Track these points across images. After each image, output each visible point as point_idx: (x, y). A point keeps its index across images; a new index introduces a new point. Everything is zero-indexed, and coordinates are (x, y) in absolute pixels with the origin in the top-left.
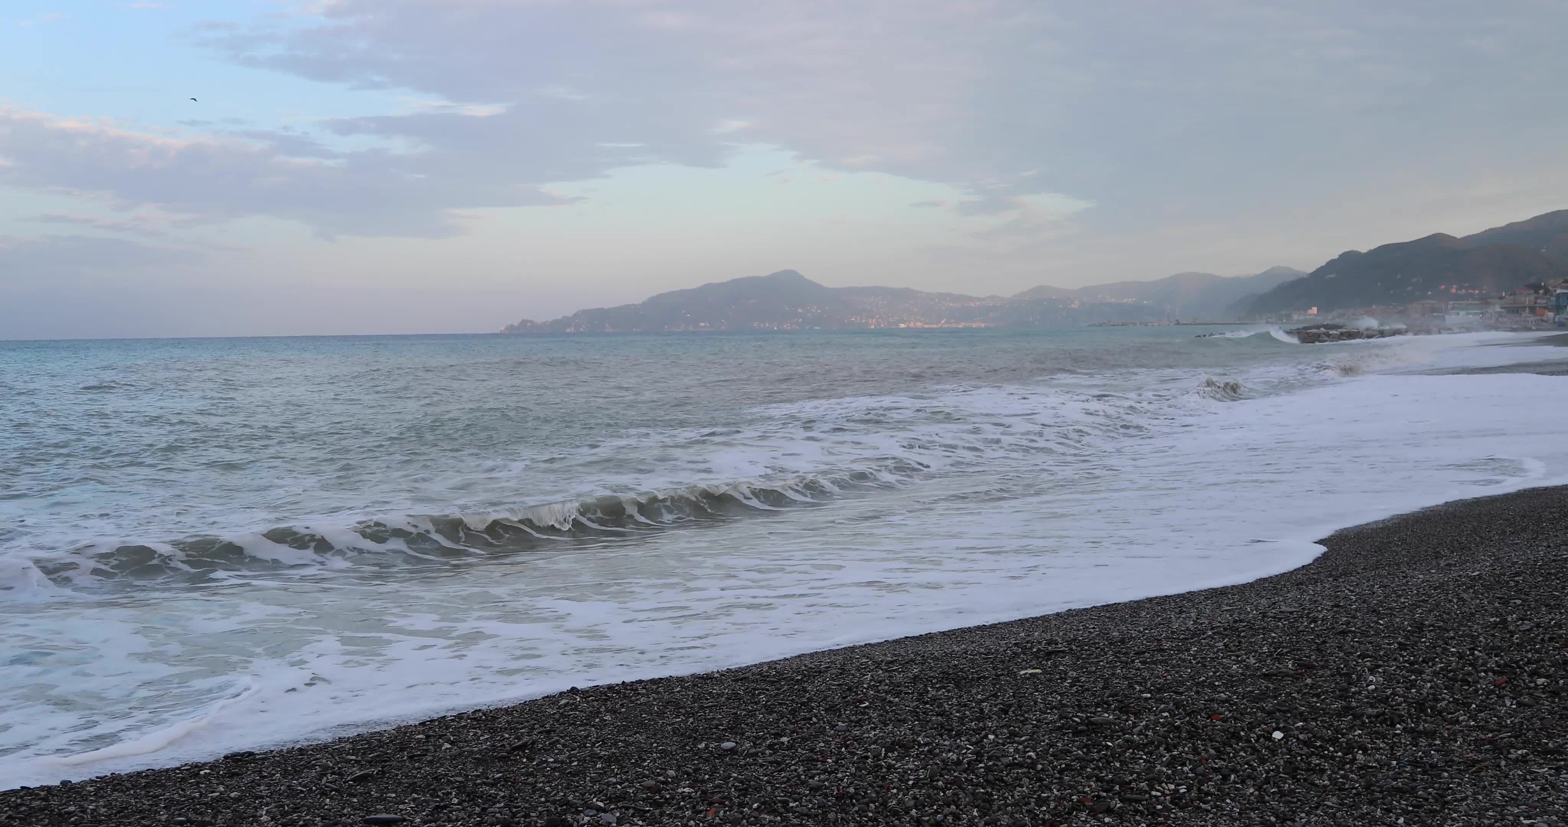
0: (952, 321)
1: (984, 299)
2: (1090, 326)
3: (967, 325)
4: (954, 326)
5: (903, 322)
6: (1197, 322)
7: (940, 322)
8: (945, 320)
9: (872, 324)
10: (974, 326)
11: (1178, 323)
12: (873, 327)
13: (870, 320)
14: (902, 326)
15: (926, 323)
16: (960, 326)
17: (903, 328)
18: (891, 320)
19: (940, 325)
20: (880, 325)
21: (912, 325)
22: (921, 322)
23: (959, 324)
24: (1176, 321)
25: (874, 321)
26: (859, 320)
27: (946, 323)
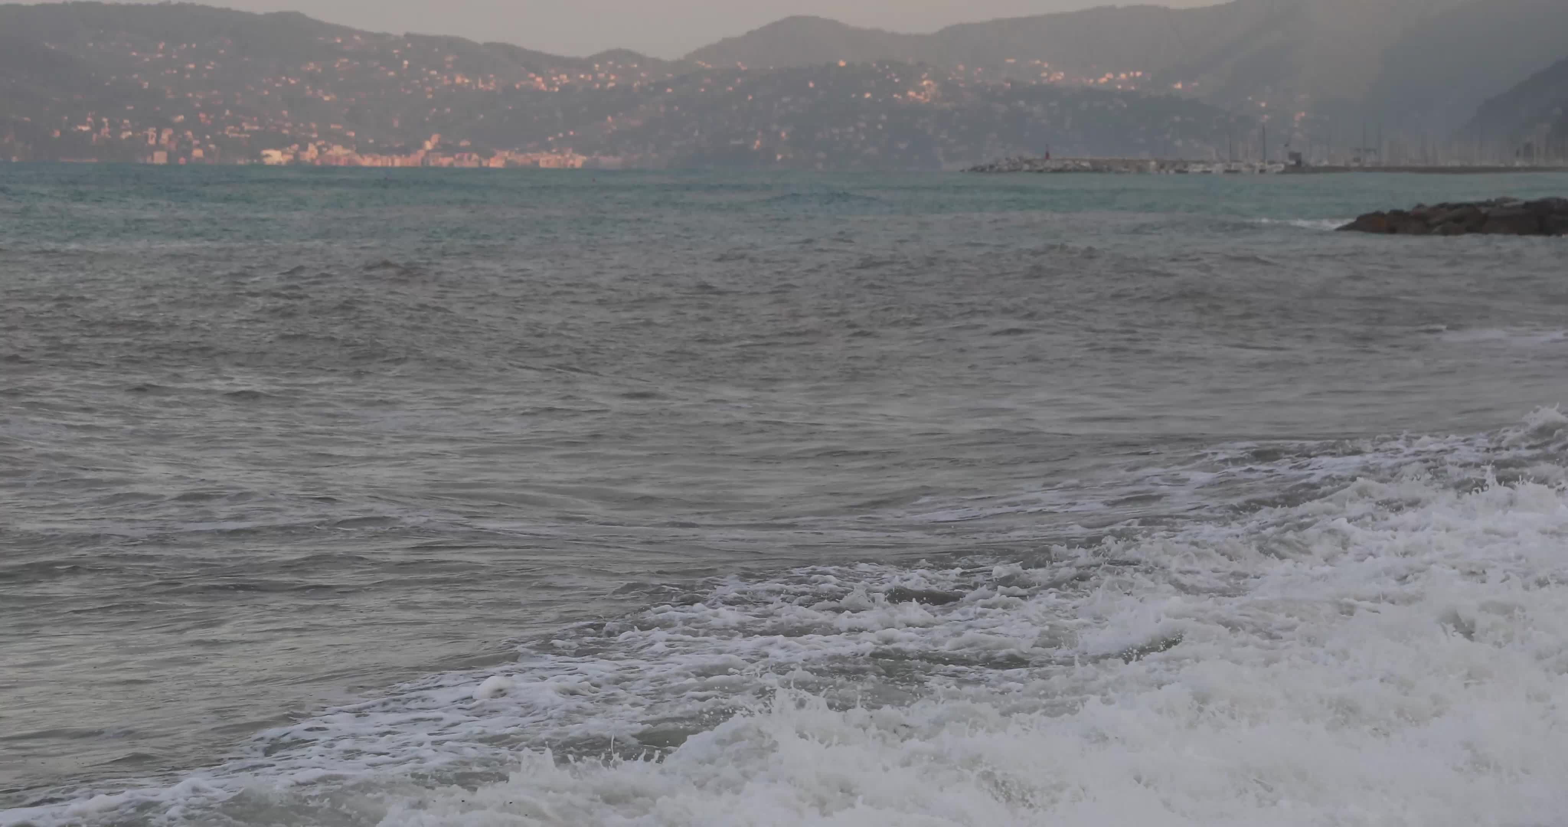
0: (464, 143)
1: (584, 65)
2: (975, 169)
3: (520, 159)
4: (472, 161)
5: (280, 144)
6: (1370, 160)
7: (421, 146)
8: (435, 138)
9: (158, 147)
10: (546, 160)
11: (1298, 166)
12: (160, 158)
13: (151, 132)
14: (275, 156)
15: (362, 150)
16: (496, 163)
17: (278, 167)
18: (230, 132)
19: (414, 159)
20: (187, 153)
21: (311, 153)
22: (346, 143)
23: (489, 155)
24: (1293, 156)
25: (165, 136)
26: (105, 131)
27: (444, 148)
